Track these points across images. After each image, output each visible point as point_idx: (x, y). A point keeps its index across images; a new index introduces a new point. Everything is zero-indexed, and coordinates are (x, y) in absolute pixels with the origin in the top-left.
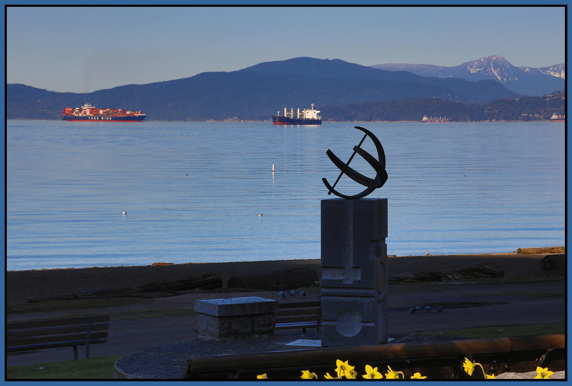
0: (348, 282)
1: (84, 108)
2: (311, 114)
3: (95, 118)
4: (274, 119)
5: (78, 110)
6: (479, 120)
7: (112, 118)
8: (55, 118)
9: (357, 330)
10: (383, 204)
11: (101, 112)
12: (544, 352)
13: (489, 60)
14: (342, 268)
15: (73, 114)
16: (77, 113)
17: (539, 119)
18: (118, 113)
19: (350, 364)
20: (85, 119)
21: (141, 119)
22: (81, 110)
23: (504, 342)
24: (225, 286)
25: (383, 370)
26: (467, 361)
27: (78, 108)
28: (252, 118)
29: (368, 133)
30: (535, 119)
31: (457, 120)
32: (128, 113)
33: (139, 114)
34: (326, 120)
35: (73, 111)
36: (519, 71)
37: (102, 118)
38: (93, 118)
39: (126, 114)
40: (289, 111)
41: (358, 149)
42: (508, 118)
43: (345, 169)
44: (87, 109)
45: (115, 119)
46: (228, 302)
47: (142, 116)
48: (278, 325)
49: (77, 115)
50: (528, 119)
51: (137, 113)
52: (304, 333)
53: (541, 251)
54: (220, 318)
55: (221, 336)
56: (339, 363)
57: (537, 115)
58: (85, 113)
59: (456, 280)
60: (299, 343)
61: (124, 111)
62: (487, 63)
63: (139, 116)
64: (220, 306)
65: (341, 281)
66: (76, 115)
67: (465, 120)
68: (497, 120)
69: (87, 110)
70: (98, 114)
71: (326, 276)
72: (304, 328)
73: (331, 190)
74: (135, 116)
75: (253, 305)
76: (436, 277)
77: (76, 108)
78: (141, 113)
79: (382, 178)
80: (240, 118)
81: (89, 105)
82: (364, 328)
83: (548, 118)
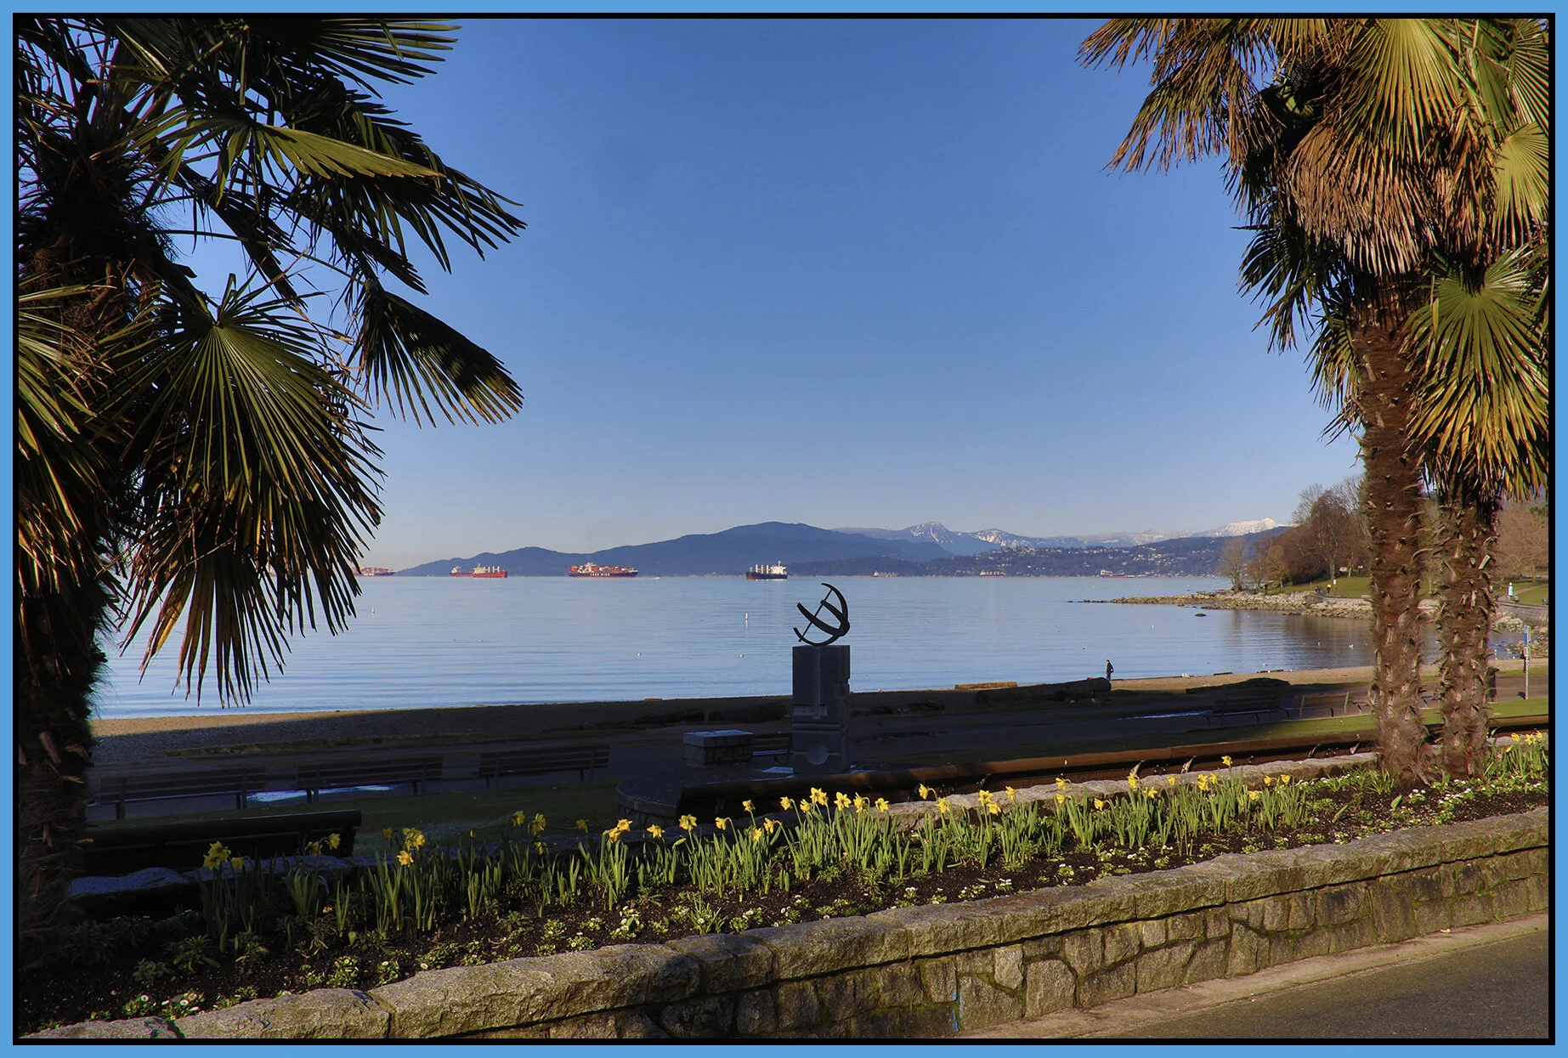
0: (816, 718)
1: (586, 566)
2: (778, 570)
3: (596, 575)
4: (748, 574)
6: (922, 575)
7: (610, 574)
8: (563, 575)
9: (824, 758)
10: (845, 650)
11: (601, 569)
12: (984, 776)
13: (928, 525)
14: (811, 706)
15: (578, 571)
16: (581, 571)
17: (970, 575)
18: (615, 570)
19: (823, 791)
20: (588, 575)
21: (634, 575)
22: (584, 568)
23: (952, 769)
24: (706, 719)
25: (852, 797)
26: (922, 786)
28: (728, 573)
29: (833, 589)
30: (967, 575)
31: (904, 575)
32: (623, 570)
34: (791, 575)
35: (578, 569)
36: (953, 535)
37: (602, 575)
38: (594, 574)
39: (621, 571)
40: (759, 567)
41: (824, 603)
42: (945, 574)
43: (813, 619)
44: (589, 567)
45: (613, 575)
46: (712, 734)
47: (635, 572)
48: (755, 753)
50: (962, 575)
51: (631, 570)
52: (776, 761)
53: (974, 686)
54: (705, 748)
55: (706, 764)
56: (813, 790)
57: (969, 572)
58: (587, 570)
59: (906, 713)
60: (773, 770)
61: (620, 569)
62: (927, 528)
63: (632, 573)
64: (705, 738)
65: (810, 717)
67: (910, 576)
68: (937, 575)
70: (599, 571)
71: (798, 712)
72: (776, 757)
73: (802, 638)
74: (629, 573)
75: (734, 737)
76: (888, 711)
77: (581, 566)
78: (634, 570)
79: (845, 627)
80: (719, 573)
81: (591, 563)
82: (829, 757)
83: (978, 575)
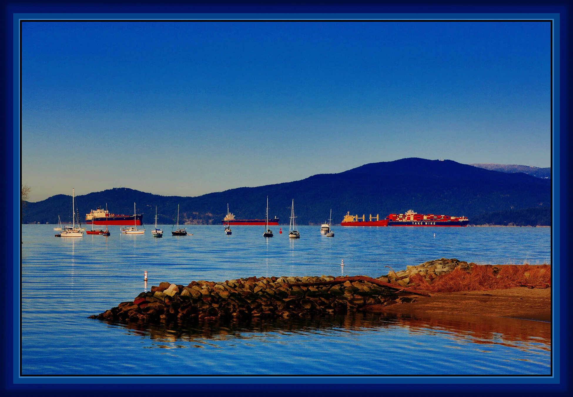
1: (407, 214)
3: (419, 223)
5: (402, 216)
7: (436, 223)
11: (425, 218)
15: (397, 220)
16: (400, 219)
18: (441, 219)
20: (410, 224)
21: (465, 224)
22: (404, 216)
27: (402, 215)
32: (452, 218)
33: (463, 219)
35: (396, 217)
37: (426, 224)
38: (417, 223)
39: (450, 219)
45: (438, 224)
47: (466, 221)
49: (401, 221)
51: (461, 219)
58: (409, 218)
61: (448, 217)
63: (463, 221)
66: (399, 221)
69: (411, 215)
70: (422, 220)
74: (459, 221)
77: (400, 215)
78: (464, 219)
81: (412, 211)
